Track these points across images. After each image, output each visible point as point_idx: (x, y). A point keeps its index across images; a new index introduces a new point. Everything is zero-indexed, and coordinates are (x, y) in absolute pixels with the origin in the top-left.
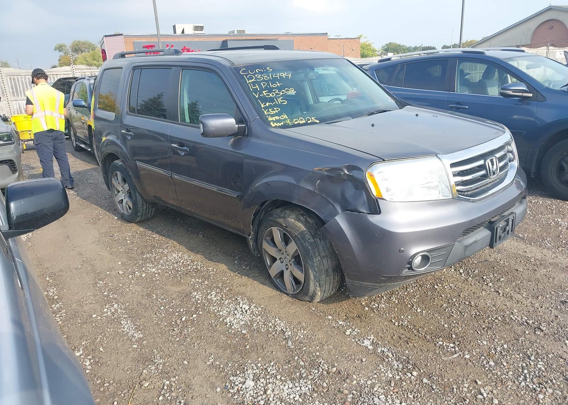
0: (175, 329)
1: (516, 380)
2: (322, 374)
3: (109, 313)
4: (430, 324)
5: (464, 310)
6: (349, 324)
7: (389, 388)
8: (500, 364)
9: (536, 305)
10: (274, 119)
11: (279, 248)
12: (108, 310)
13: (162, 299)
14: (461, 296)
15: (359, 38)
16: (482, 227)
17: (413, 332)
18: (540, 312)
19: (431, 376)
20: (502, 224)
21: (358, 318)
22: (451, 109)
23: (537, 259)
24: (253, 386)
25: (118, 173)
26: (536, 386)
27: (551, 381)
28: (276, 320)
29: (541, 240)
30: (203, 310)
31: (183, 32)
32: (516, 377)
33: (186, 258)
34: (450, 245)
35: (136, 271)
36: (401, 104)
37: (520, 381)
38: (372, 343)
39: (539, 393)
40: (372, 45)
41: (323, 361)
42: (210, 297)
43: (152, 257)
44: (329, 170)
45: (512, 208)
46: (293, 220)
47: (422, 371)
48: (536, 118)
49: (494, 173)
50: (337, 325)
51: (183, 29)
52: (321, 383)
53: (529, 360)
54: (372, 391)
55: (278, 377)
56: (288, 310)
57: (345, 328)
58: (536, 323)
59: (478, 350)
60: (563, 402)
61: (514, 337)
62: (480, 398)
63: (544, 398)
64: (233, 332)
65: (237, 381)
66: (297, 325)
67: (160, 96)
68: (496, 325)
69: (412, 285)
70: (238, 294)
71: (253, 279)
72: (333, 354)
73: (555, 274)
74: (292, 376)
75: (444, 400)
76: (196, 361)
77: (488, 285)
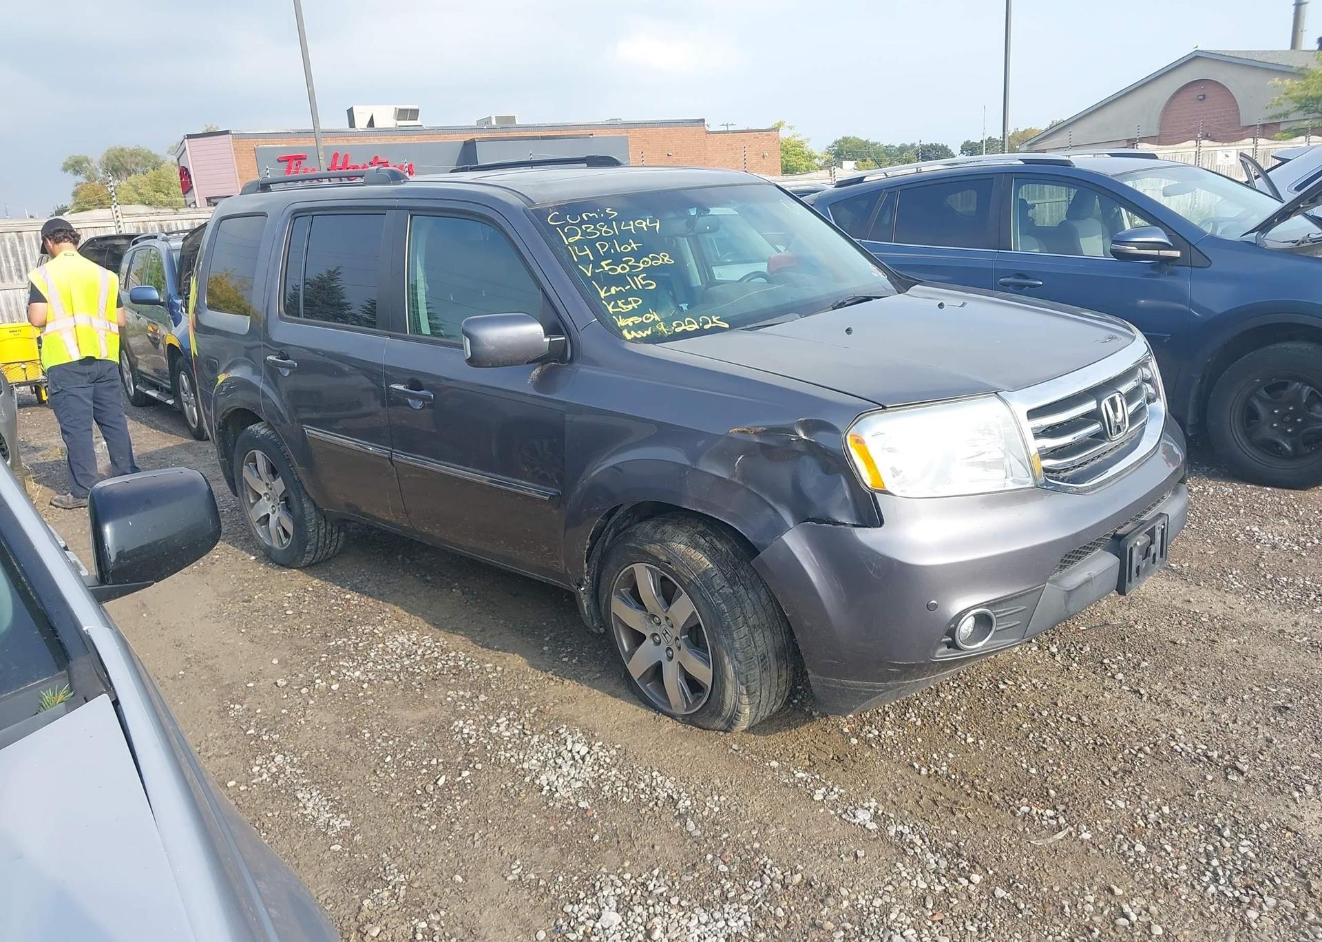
0: (425, 805)
1: (1195, 883)
2: (771, 889)
3: (265, 776)
4: (998, 768)
5: (1069, 735)
6: (818, 777)
7: (922, 912)
8: (1159, 849)
9: (1223, 716)
10: (629, 322)
11: (651, 610)
12: (263, 770)
13: (385, 739)
14: (1060, 704)
15: (776, 129)
16: (1099, 549)
17: (961, 787)
18: (1232, 732)
19: (1011, 881)
20: (1140, 540)
21: (837, 763)
22: (1004, 287)
23: (1216, 618)
24: (620, 924)
25: (259, 454)
26: (1241, 893)
27: (1272, 880)
28: (654, 774)
29: (1218, 574)
30: (484, 760)
31: (371, 123)
32: (1196, 875)
33: (429, 645)
34: (1034, 591)
35: (316, 679)
36: (902, 284)
37: (1204, 884)
38: (875, 817)
39: (1249, 908)
40: (806, 144)
41: (770, 861)
42: (495, 731)
43: (350, 645)
44: (763, 431)
45: (1160, 505)
46: (682, 546)
47: (991, 872)
48: (1192, 305)
49: (1119, 429)
50: (792, 780)
51: (372, 117)
52: (772, 909)
53: (1219, 838)
54: (885, 920)
55: (674, 901)
56: (678, 751)
57: (811, 785)
58: (1227, 757)
59: (1108, 821)
60: (1300, 924)
61: (1182, 790)
62: (1122, 924)
63: (1259, 918)
64: (558, 805)
65: (581, 913)
66: (702, 784)
67: (333, 275)
68: (1141, 764)
69: (948, 684)
70: (559, 720)
71: (589, 686)
72: (791, 845)
73: (1257, 648)
74: (705, 898)
75: (1046, 933)
76: (482, 875)
77: (1114, 678)
